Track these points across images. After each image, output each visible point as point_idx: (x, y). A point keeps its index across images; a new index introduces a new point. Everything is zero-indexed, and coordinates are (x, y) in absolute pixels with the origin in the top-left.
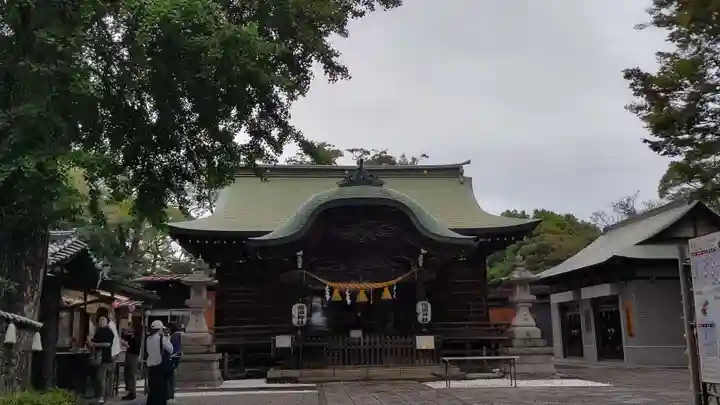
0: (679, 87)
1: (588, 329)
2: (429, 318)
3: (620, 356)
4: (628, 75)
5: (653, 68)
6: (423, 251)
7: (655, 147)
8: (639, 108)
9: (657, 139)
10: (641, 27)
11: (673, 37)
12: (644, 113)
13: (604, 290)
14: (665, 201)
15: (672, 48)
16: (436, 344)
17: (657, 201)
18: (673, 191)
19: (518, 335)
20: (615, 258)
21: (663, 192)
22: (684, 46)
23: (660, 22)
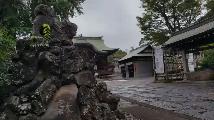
0: (146, 21)
1: (127, 72)
2: (97, 69)
3: (133, 76)
4: (137, 18)
5: (142, 16)
6: (95, 55)
7: (142, 33)
8: (139, 25)
9: (142, 32)
10: (140, 7)
11: (146, 10)
12: (140, 26)
13: (131, 63)
14: (140, 46)
15: (146, 12)
16: (98, 74)
17: (139, 46)
18: (142, 44)
19: (115, 72)
20: (133, 56)
21: (140, 45)
22: (148, 12)
23: (144, 7)
